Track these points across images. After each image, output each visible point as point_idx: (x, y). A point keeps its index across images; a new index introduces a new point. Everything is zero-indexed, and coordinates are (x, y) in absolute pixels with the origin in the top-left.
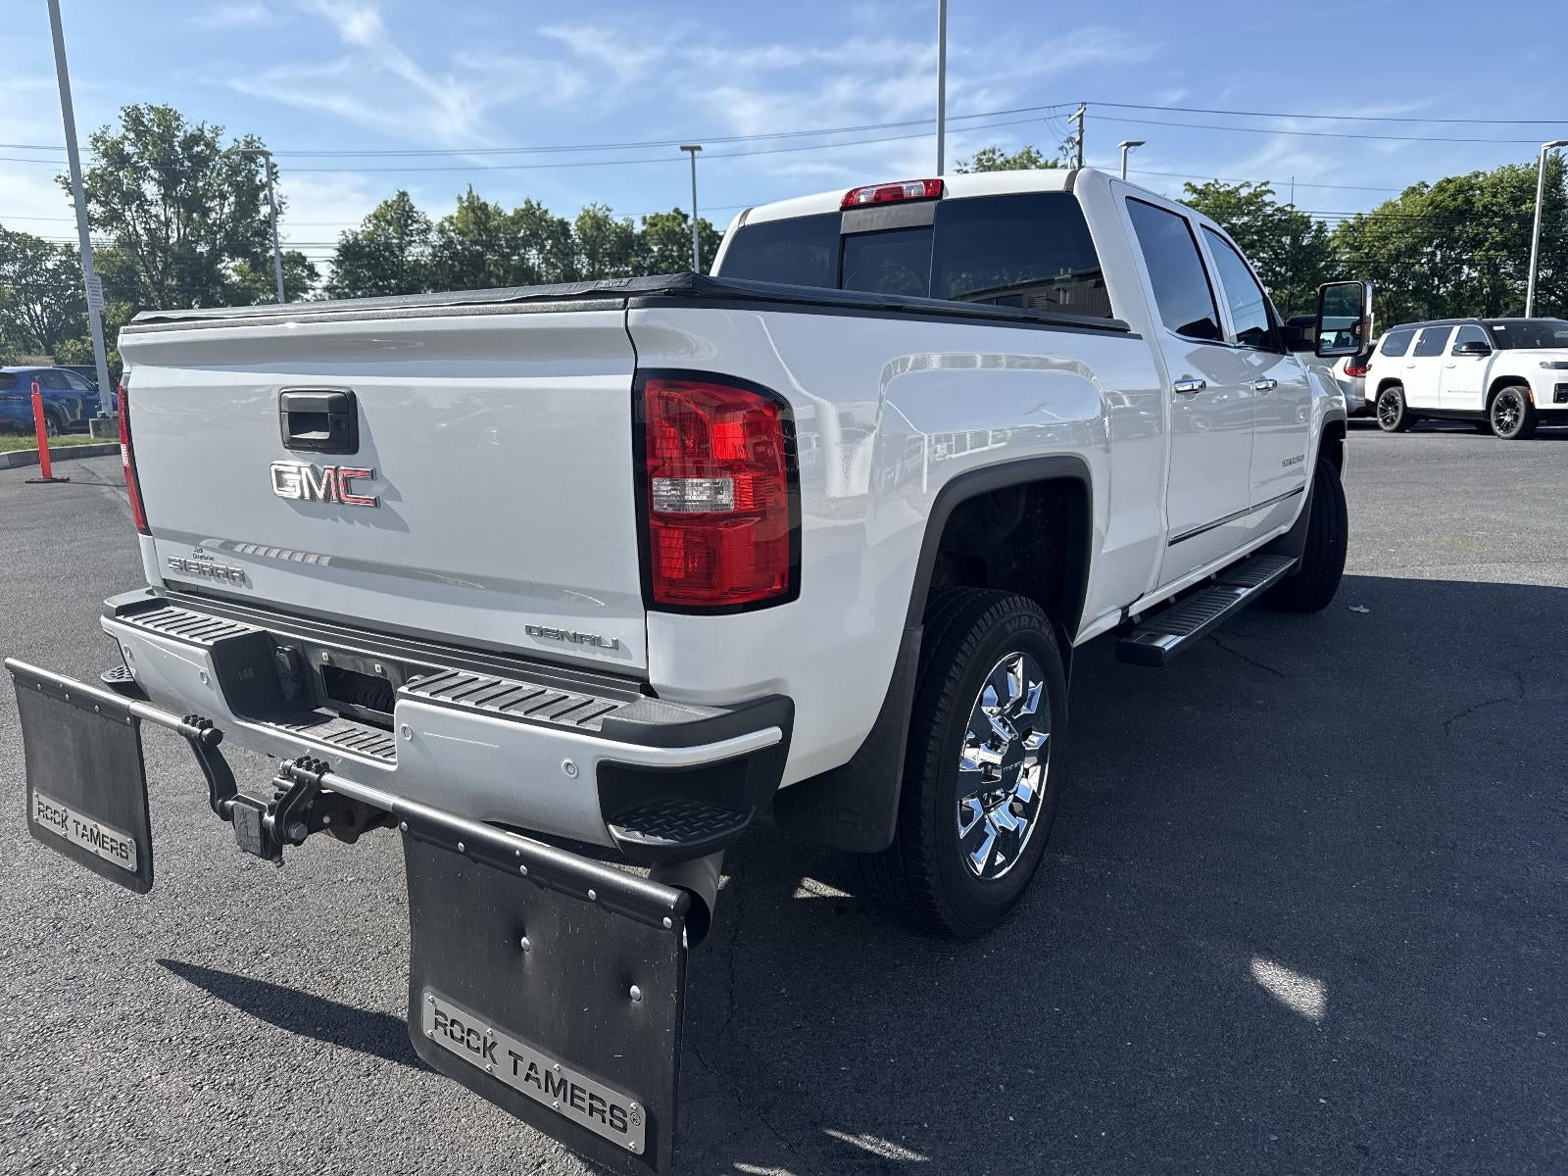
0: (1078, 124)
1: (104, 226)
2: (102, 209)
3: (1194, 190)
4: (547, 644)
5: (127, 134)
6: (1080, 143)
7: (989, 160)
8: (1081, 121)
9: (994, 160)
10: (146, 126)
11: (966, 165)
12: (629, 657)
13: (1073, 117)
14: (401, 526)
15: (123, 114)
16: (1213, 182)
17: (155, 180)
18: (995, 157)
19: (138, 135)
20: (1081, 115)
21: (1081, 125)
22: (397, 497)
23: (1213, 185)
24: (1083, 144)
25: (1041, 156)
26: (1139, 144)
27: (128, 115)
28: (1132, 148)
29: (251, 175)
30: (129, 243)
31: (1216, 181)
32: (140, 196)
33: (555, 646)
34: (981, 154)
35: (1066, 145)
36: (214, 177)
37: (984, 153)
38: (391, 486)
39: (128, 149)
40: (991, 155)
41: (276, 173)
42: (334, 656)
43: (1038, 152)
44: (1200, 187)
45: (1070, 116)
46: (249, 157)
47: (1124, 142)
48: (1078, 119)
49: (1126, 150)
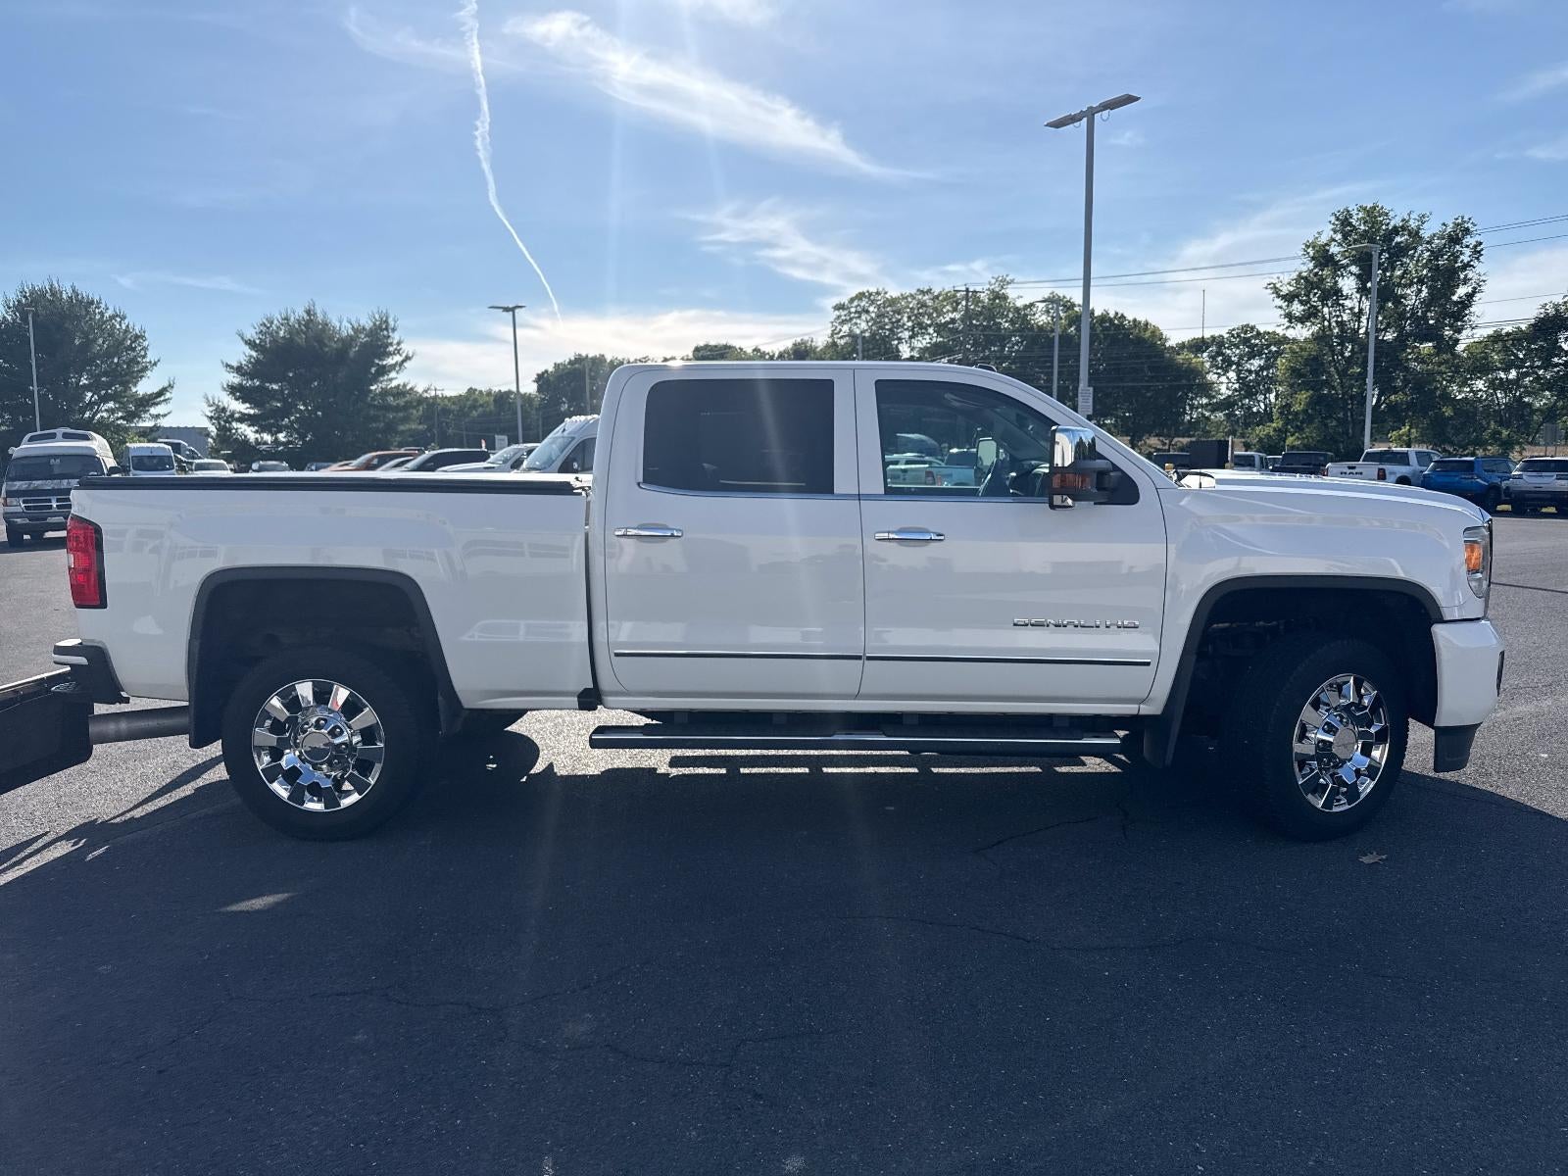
1: (1302, 323)
2: (1303, 307)
5: (1334, 236)
10: (1354, 226)
15: (1333, 219)
17: (1355, 275)
19: (1345, 236)
27: (1338, 219)
29: (1455, 257)
30: (1321, 338)
32: (1337, 292)
36: (1415, 264)
39: (1334, 249)
41: (1479, 252)
46: (1454, 239)
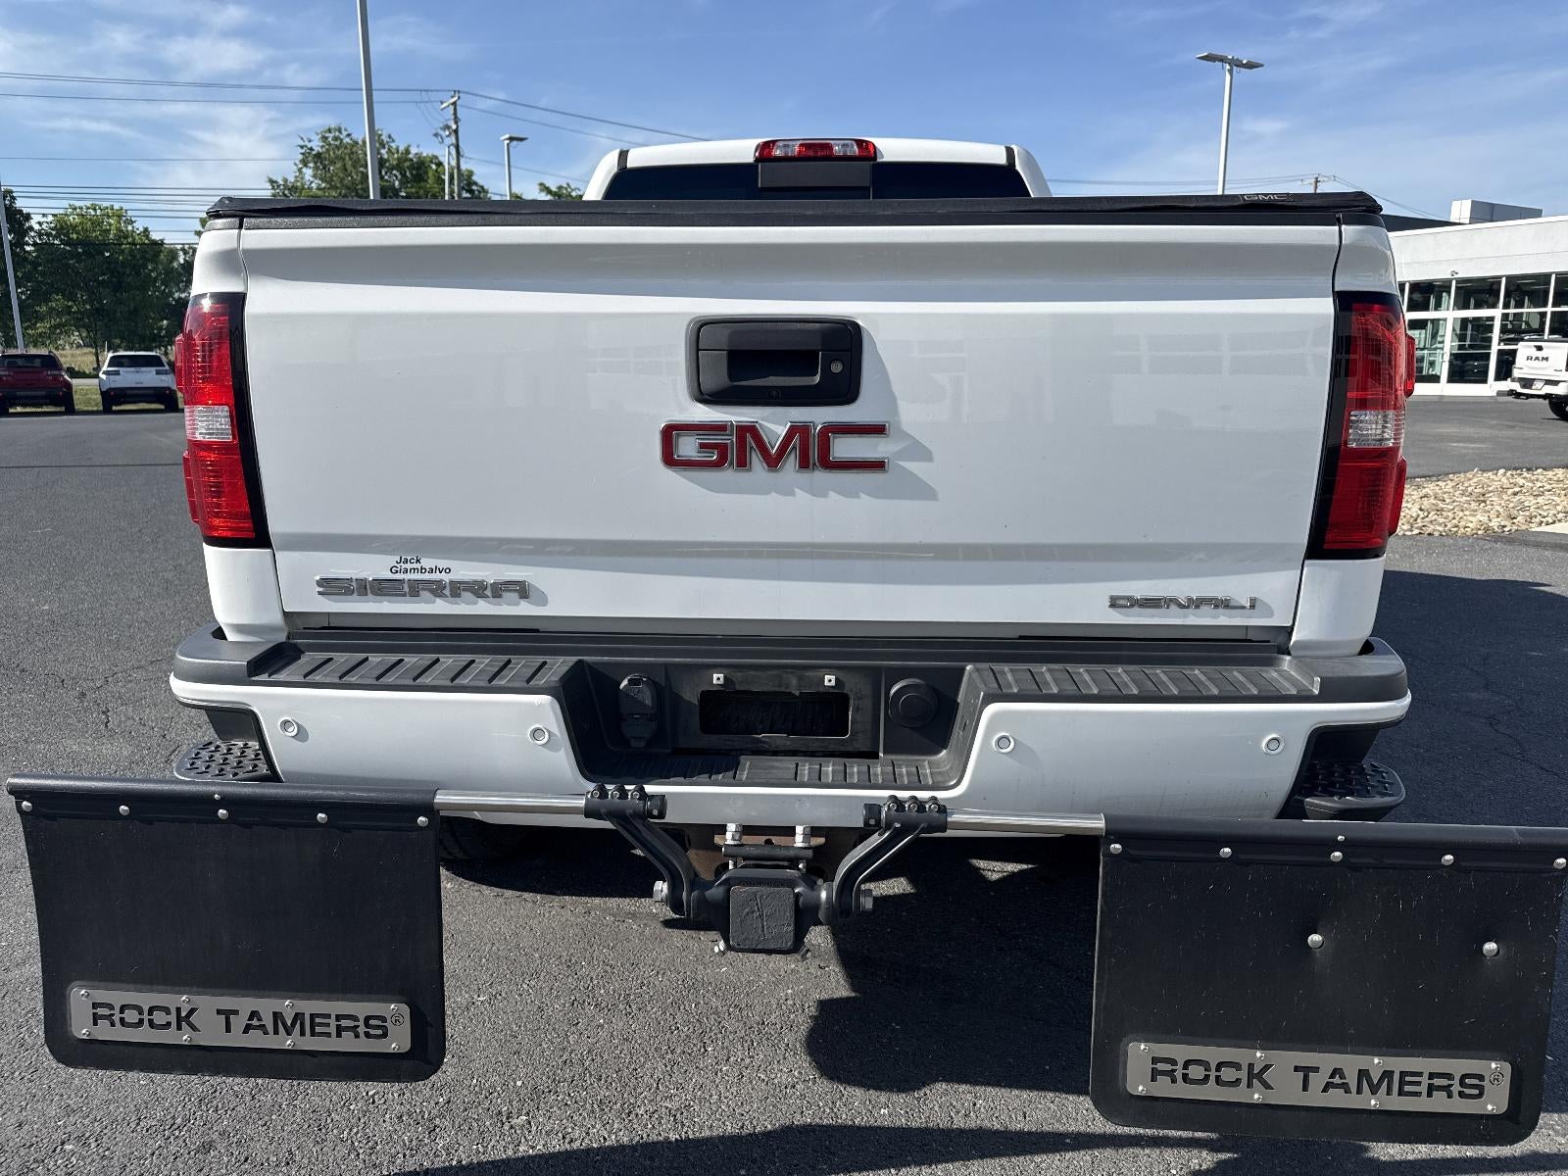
0: (452, 111)
3: (549, 191)
4: (1140, 615)
6: (456, 132)
7: (336, 139)
8: (455, 109)
9: (342, 140)
11: (310, 141)
12: (1270, 614)
13: (445, 105)
14: (923, 491)
16: (565, 186)
18: (342, 137)
20: (454, 104)
21: (455, 113)
22: (925, 455)
23: (566, 189)
24: (459, 133)
25: (393, 141)
26: (521, 139)
28: (515, 143)
31: (568, 185)
33: (1153, 616)
34: (325, 132)
35: (441, 132)
37: (330, 131)
38: (916, 443)
40: (337, 134)
42: (737, 676)
43: (390, 137)
44: (554, 189)
45: (442, 103)
47: (507, 136)
48: (452, 107)
49: (508, 145)
